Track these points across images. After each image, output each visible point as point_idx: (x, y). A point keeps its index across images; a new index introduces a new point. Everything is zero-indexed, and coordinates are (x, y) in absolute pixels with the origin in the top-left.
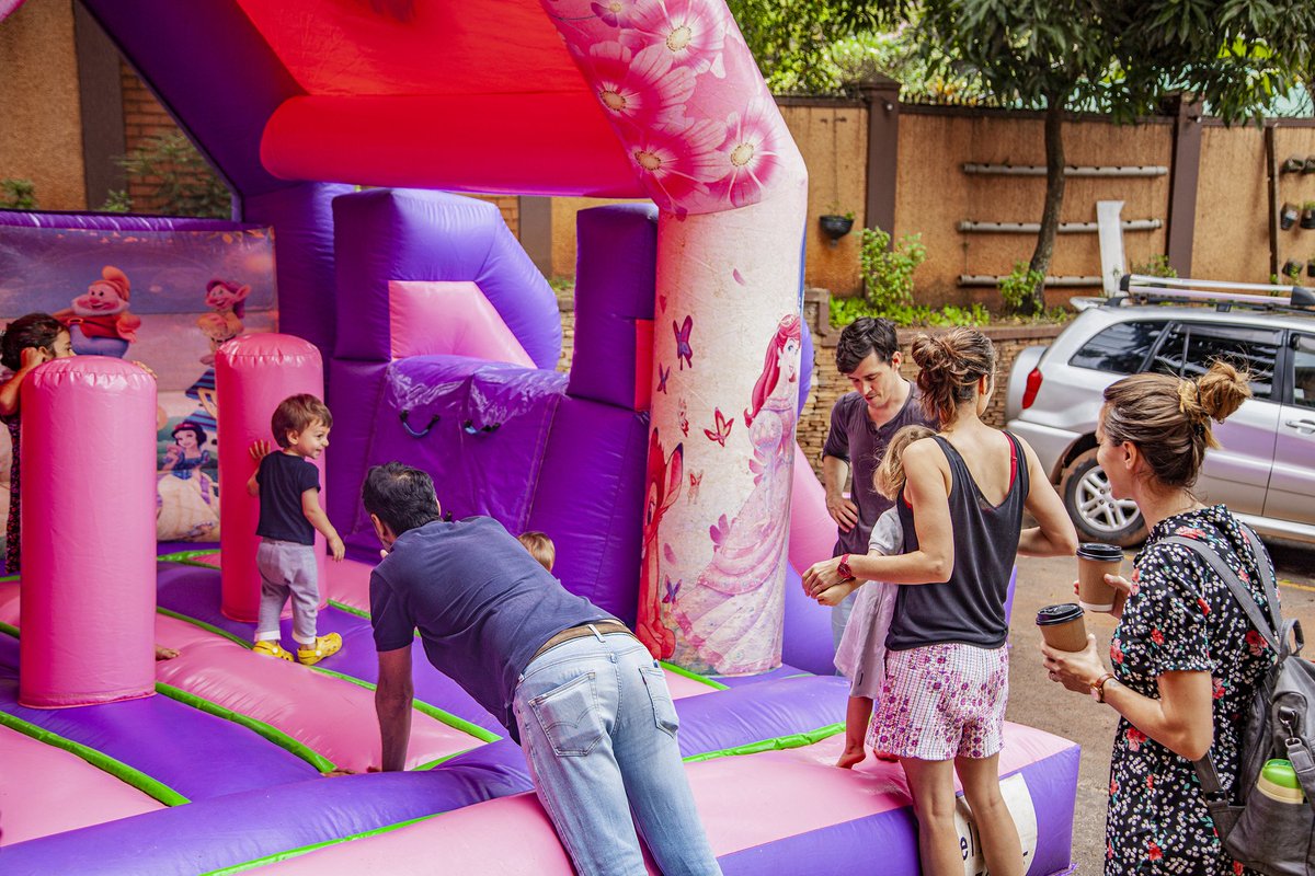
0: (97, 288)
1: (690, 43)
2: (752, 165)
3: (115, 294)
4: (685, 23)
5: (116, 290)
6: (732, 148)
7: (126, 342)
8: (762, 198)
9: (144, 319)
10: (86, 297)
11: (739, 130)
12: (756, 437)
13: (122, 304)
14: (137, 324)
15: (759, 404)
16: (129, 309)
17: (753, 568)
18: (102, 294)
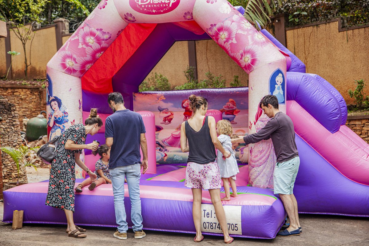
0: (228, 104)
1: (226, 37)
2: (249, 62)
3: (232, 105)
4: (223, 33)
5: (232, 104)
6: (243, 58)
7: (235, 115)
8: (254, 69)
9: (241, 110)
10: (226, 106)
11: (243, 54)
12: (257, 127)
13: (235, 107)
14: (239, 112)
15: (257, 119)
16: (237, 108)
17: (258, 161)
18: (229, 105)
